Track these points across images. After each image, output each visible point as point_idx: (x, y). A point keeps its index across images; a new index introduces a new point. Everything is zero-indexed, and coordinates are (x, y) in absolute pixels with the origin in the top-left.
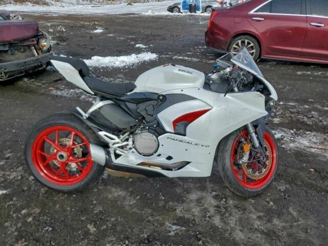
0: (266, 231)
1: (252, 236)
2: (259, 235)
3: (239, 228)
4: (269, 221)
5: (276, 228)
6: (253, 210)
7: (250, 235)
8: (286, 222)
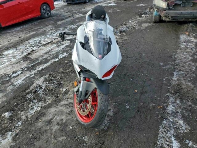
0: (52, 121)
1: (51, 115)
2: (51, 117)
3: (57, 110)
4: (58, 124)
5: (52, 126)
6: (67, 118)
7: (52, 114)
8: (55, 132)
